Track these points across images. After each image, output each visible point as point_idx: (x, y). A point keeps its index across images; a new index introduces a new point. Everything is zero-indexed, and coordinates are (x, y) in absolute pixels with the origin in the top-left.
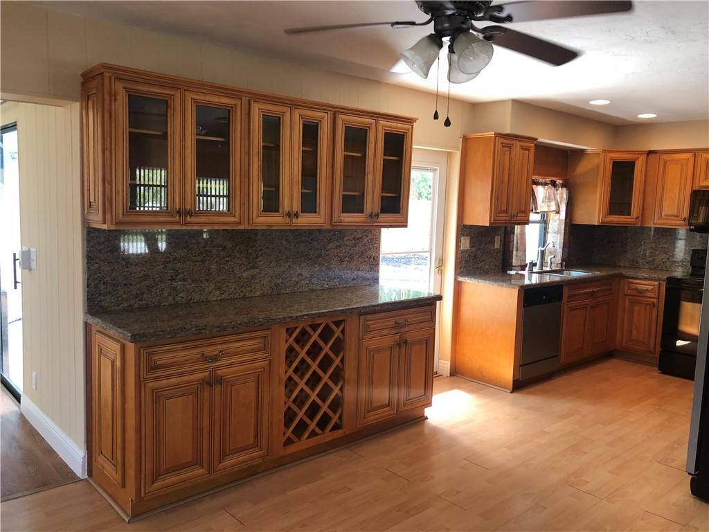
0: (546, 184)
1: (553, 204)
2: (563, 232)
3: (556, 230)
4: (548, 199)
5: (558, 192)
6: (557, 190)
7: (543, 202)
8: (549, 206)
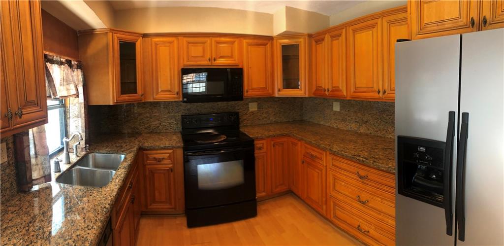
0: (61, 63)
1: (72, 86)
2: (83, 115)
3: (77, 114)
4: (66, 81)
5: (75, 73)
6: (73, 71)
7: (61, 85)
8: (68, 90)
